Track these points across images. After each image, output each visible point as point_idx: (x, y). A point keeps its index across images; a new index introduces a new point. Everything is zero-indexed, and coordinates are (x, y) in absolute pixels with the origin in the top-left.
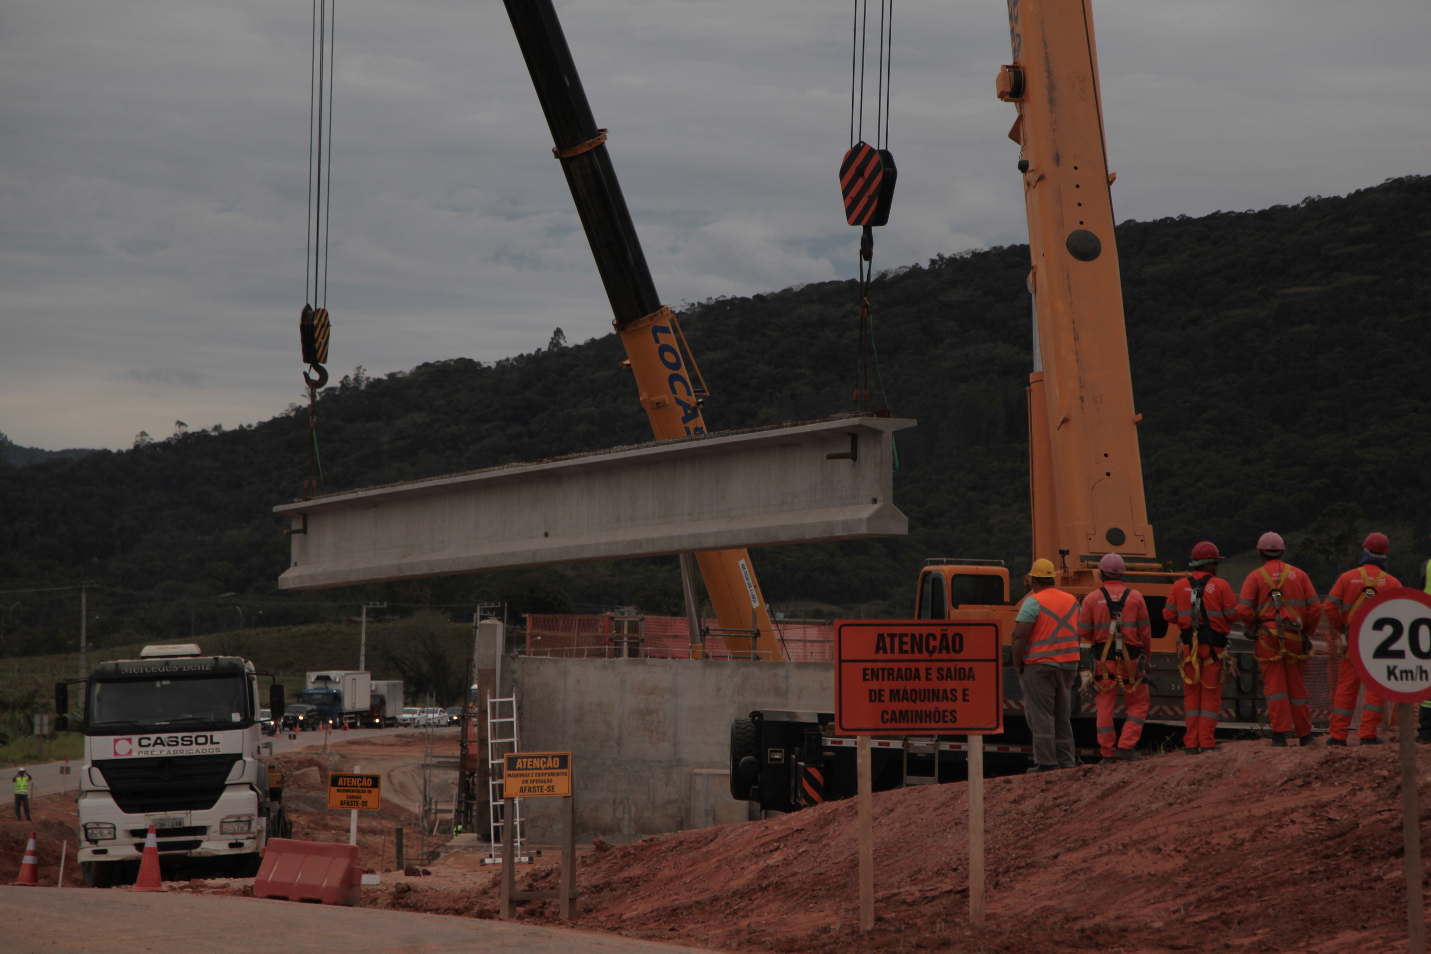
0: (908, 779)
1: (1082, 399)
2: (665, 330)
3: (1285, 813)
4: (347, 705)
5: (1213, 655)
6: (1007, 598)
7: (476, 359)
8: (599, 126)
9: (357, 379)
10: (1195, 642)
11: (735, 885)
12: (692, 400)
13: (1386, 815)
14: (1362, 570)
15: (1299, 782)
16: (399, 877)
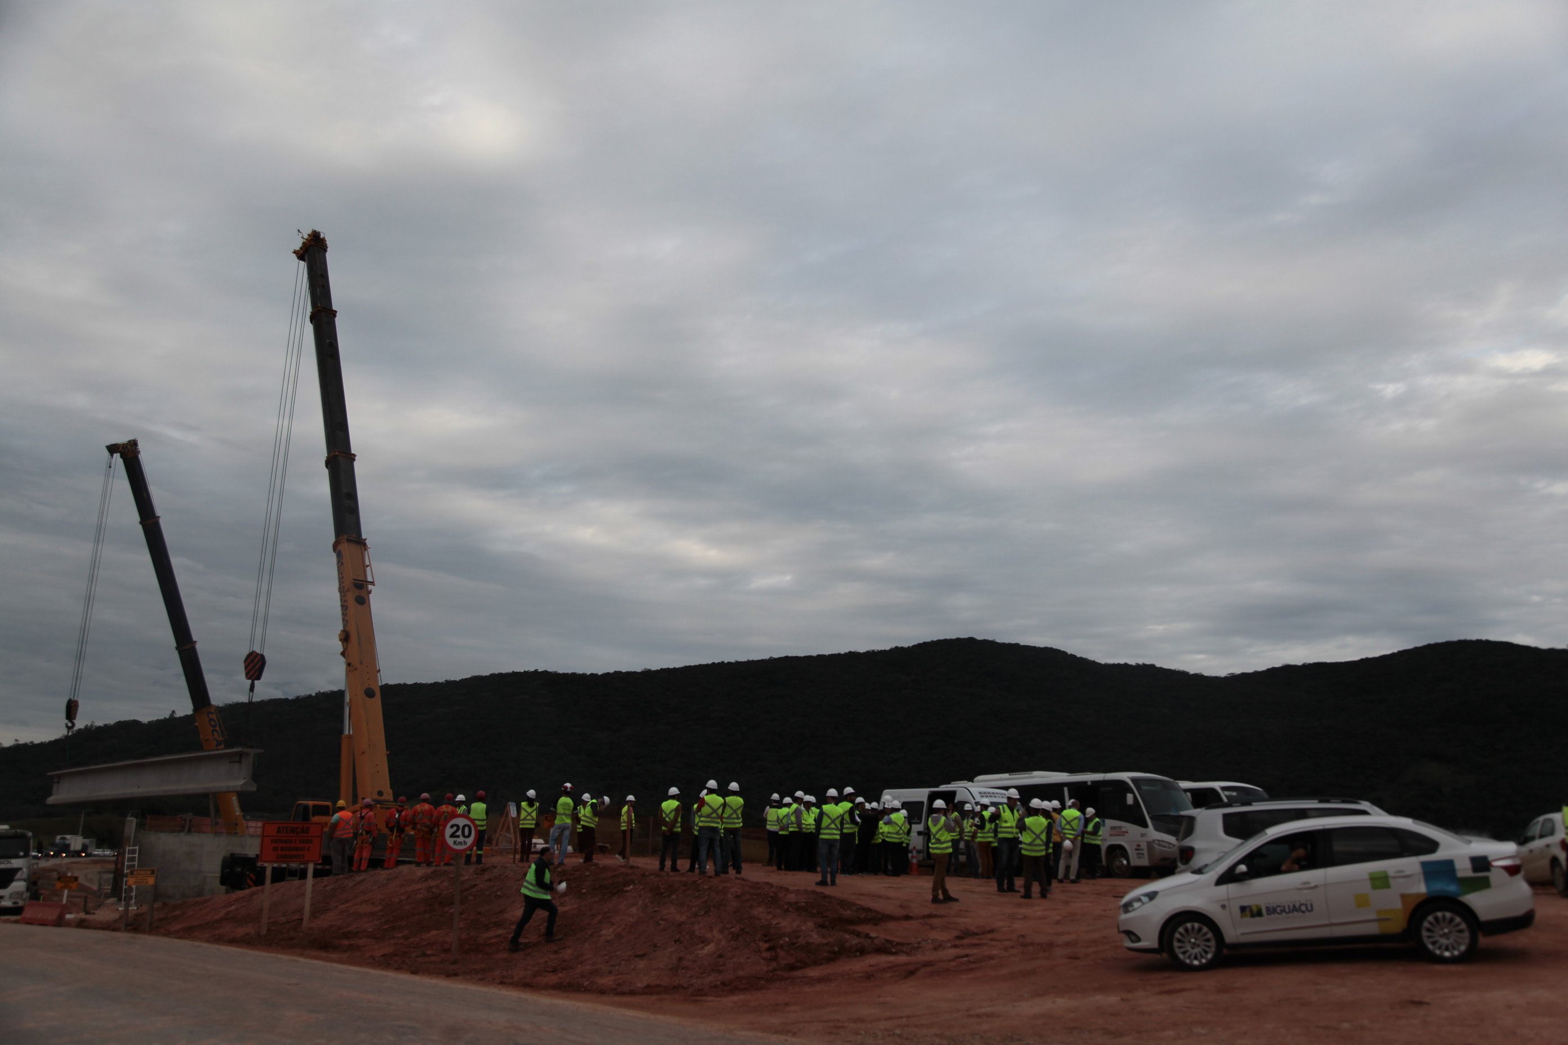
0: (288, 878)
1: (369, 745)
2: (212, 713)
3: (419, 890)
4: (72, 848)
5: (400, 836)
6: (331, 813)
7: (140, 720)
8: (194, 639)
9: (91, 726)
10: (395, 832)
11: (217, 917)
12: (220, 739)
13: (452, 890)
14: (444, 806)
15: (424, 879)
16: (82, 915)
